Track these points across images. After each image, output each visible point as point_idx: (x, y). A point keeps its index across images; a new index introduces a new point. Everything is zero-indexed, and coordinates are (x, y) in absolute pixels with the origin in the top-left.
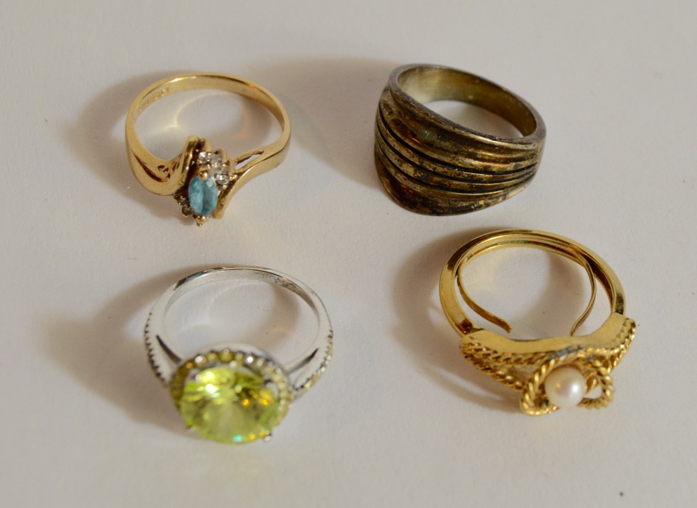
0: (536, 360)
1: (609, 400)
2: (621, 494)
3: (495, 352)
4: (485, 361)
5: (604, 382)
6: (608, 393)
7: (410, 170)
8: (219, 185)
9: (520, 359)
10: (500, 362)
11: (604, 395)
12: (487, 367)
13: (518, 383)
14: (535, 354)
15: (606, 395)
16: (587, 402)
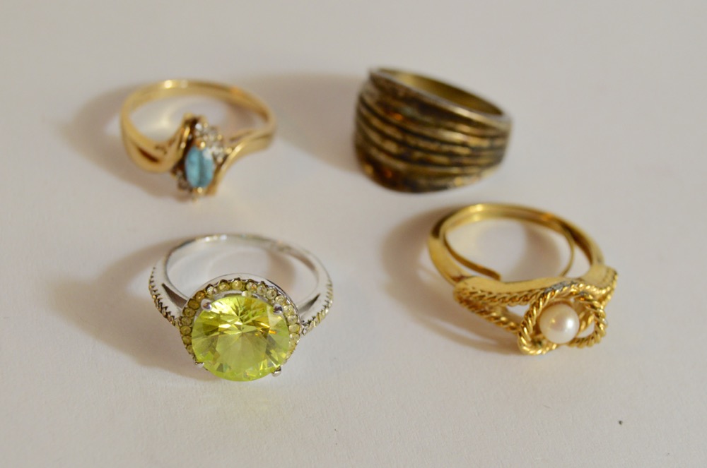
0: (531, 297)
1: (602, 335)
2: (620, 423)
3: (490, 293)
4: (480, 302)
5: (597, 315)
6: (601, 326)
7: (392, 147)
8: (215, 158)
9: (515, 297)
10: (495, 302)
11: (597, 329)
12: (483, 310)
13: (512, 324)
14: (530, 291)
15: (600, 328)
16: (577, 341)
